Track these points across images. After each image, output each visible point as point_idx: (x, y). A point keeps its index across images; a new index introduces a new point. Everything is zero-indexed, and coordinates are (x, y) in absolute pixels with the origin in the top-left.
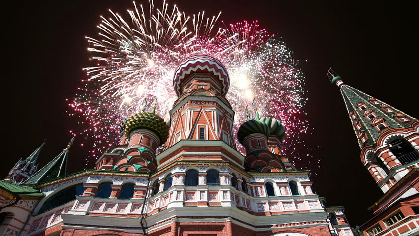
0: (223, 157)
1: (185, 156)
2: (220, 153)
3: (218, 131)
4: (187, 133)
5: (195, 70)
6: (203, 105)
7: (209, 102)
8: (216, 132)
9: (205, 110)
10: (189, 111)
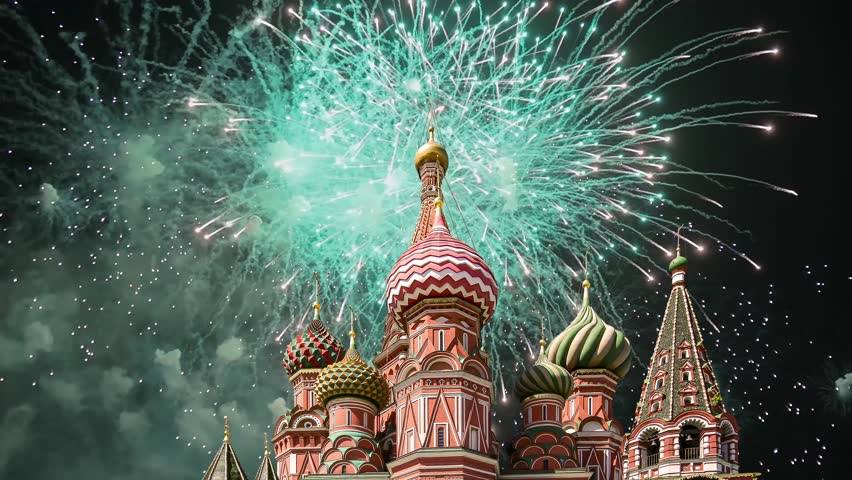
0: (464, 470)
1: (422, 471)
2: (461, 466)
3: (463, 431)
4: (423, 437)
5: (426, 293)
6: (441, 386)
7: (451, 379)
8: (460, 433)
9: (444, 395)
10: (422, 398)
